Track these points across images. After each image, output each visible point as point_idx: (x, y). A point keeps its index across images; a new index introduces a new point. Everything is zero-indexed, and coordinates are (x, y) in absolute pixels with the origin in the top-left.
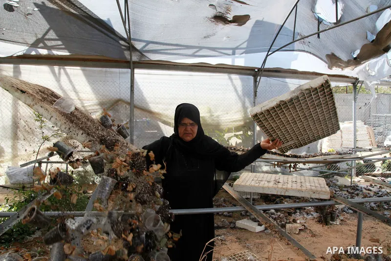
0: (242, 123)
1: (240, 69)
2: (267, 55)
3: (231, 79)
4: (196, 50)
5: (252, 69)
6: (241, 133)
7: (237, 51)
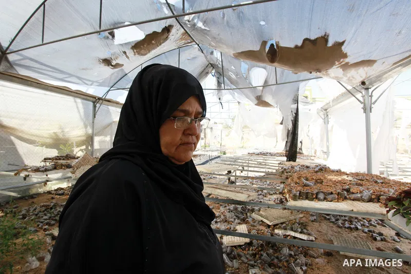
0: (84, 138)
1: (87, 96)
2: (109, 90)
3: (75, 102)
4: (68, 76)
5: (94, 97)
6: (84, 147)
7: (95, 83)
